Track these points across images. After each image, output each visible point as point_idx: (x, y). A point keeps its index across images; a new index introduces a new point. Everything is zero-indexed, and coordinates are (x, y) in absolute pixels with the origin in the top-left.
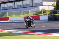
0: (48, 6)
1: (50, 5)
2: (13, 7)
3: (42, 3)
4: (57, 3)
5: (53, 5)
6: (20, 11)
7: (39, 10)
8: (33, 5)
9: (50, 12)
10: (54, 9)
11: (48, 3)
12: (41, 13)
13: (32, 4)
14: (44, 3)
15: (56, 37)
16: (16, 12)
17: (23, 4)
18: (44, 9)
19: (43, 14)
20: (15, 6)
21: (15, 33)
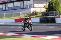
0: (40, 7)
1: (41, 7)
2: (4, 9)
3: (34, 4)
4: (49, 4)
5: (45, 7)
6: (10, 13)
7: (31, 12)
8: (24, 7)
9: (42, 14)
10: (46, 11)
11: (39, 4)
12: (33, 15)
13: (24, 5)
14: (36, 5)
15: (48, 39)
16: (7, 14)
17: (14, 6)
18: (35, 11)
19: (34, 16)
20: (5, 8)
21: (6, 36)
